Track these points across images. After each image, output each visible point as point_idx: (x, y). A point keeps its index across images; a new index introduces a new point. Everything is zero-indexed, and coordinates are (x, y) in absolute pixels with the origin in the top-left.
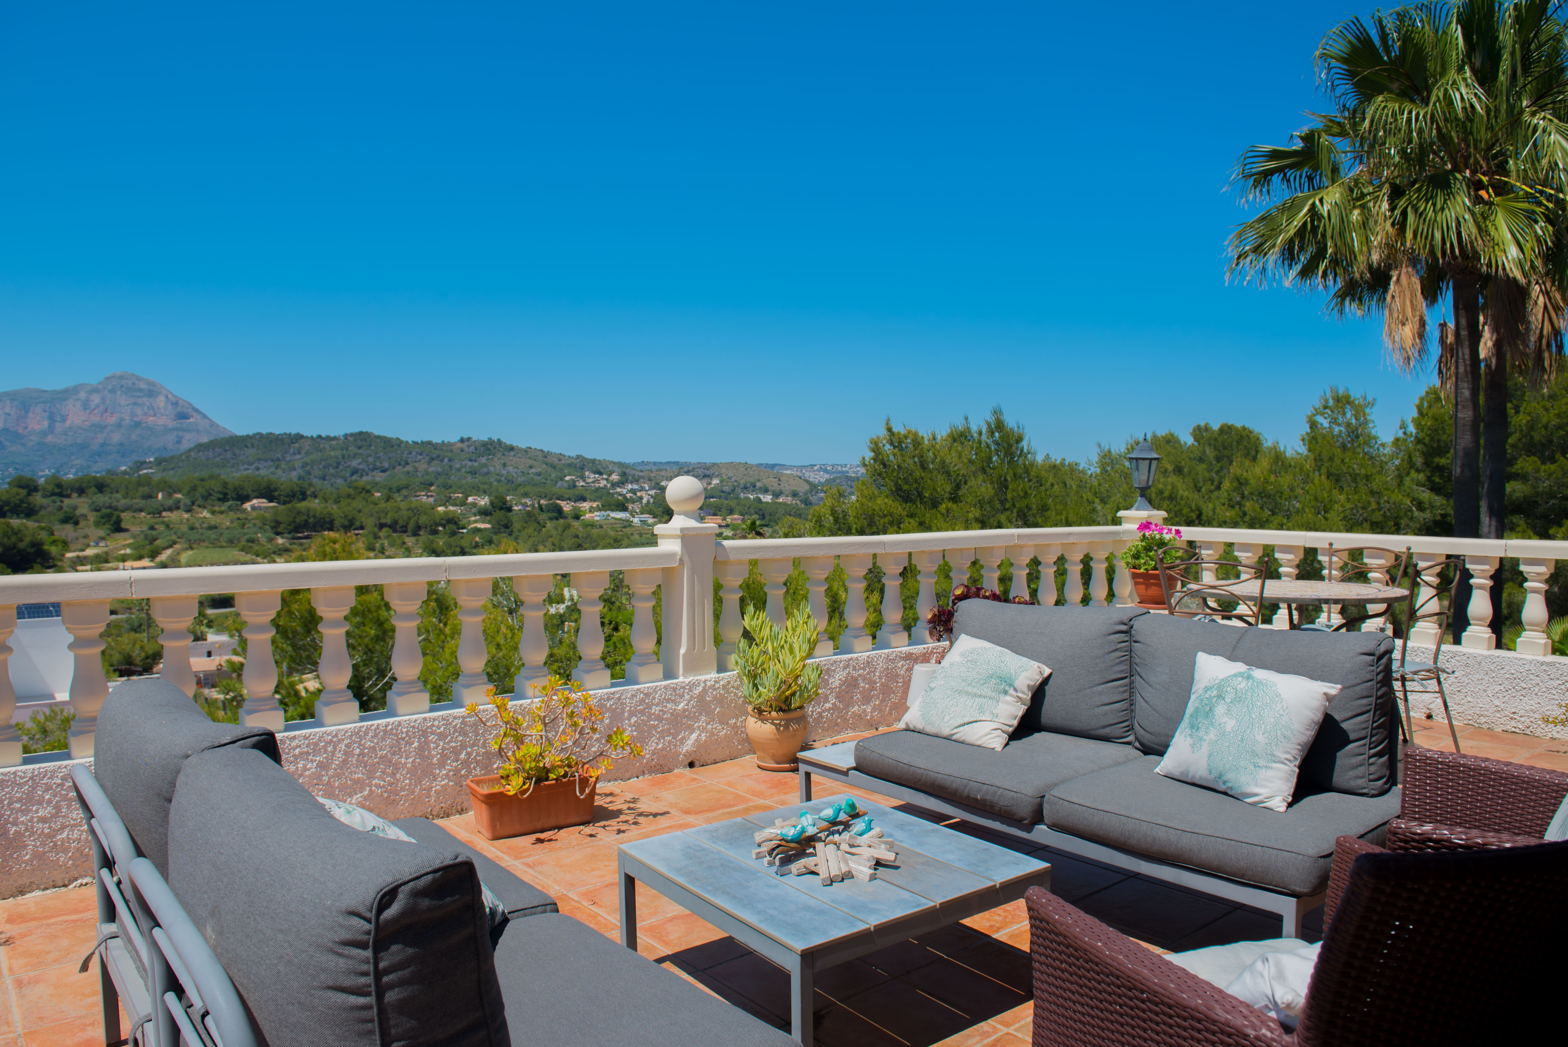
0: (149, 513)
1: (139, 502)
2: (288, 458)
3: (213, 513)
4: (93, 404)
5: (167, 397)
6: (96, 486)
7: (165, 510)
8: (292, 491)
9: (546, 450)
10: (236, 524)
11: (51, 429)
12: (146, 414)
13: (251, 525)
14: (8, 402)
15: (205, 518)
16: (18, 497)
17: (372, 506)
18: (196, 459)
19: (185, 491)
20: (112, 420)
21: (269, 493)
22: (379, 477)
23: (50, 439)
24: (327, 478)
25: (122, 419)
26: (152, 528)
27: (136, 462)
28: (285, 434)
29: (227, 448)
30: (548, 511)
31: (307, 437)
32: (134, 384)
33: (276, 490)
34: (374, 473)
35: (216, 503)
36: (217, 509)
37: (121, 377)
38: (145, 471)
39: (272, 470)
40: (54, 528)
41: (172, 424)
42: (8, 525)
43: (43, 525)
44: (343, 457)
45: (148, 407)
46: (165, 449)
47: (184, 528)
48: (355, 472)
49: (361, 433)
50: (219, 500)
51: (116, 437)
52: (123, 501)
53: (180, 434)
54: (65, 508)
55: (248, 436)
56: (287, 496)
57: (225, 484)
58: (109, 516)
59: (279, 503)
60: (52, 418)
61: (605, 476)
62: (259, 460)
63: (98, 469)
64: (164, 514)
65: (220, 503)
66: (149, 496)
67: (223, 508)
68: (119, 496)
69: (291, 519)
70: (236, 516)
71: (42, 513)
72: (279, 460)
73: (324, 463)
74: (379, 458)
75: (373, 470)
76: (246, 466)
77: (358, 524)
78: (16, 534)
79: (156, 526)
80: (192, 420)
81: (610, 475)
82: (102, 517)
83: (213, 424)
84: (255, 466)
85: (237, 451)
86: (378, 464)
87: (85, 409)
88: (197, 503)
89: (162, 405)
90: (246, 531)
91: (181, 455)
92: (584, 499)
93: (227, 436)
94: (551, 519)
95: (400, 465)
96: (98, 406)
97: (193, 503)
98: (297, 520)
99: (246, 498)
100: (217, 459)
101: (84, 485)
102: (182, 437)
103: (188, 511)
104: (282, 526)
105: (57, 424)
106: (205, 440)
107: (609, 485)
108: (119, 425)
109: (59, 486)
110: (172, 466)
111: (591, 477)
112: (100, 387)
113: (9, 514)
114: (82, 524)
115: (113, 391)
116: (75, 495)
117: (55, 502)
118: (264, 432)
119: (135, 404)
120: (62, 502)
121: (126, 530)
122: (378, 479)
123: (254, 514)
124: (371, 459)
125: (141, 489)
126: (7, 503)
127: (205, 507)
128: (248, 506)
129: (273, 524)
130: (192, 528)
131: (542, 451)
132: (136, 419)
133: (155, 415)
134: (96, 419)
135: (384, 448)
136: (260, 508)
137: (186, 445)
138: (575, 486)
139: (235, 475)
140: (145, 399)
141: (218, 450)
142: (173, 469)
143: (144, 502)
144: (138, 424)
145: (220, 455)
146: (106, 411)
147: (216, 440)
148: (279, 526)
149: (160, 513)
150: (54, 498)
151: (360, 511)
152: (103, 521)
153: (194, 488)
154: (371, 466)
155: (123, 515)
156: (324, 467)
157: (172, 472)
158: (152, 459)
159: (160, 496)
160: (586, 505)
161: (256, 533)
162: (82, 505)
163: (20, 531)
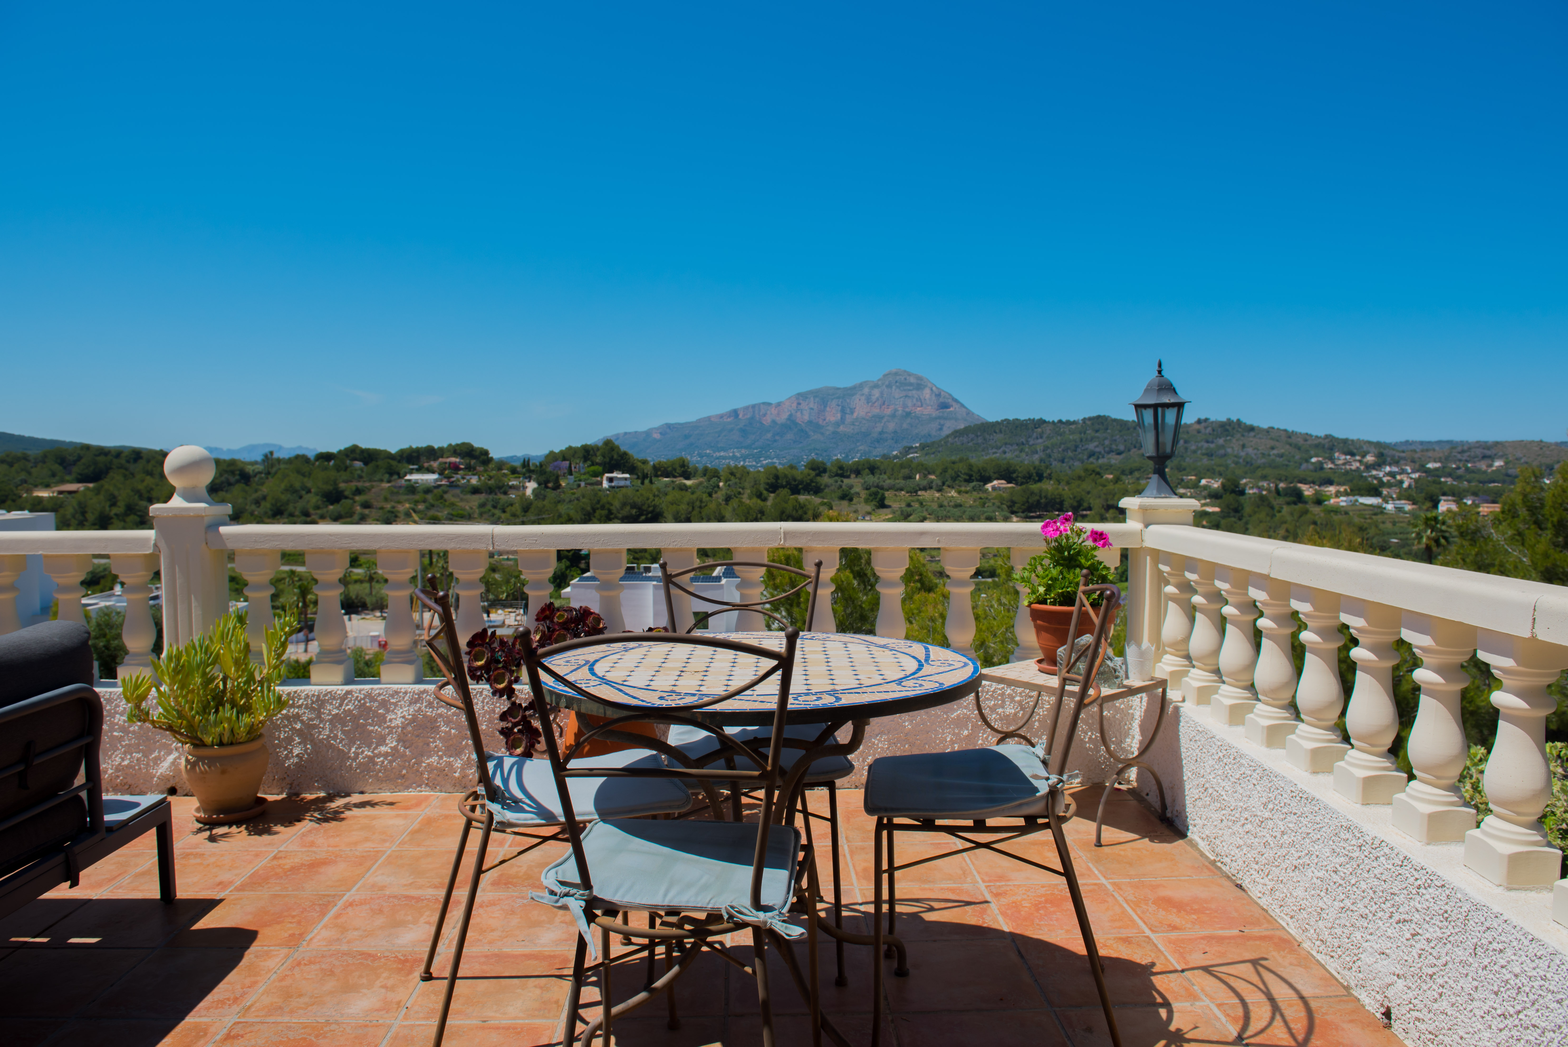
0: (907, 492)
1: (901, 482)
2: (1031, 443)
3: (959, 492)
4: (874, 398)
5: (932, 390)
6: (869, 469)
7: (920, 489)
8: (1028, 473)
9: (1290, 429)
10: (977, 503)
11: (843, 419)
12: (914, 405)
13: (990, 504)
14: (812, 399)
15: (952, 497)
16: (809, 477)
17: (1100, 488)
18: (952, 444)
19: (938, 473)
20: (888, 412)
21: (1007, 475)
22: (1115, 460)
23: (842, 428)
24: (1066, 460)
25: (896, 410)
26: (909, 505)
27: (905, 447)
28: (1029, 419)
29: (979, 434)
30: (1286, 495)
31: (1049, 422)
32: (905, 379)
33: (1014, 472)
34: (1110, 456)
35: (963, 483)
36: (963, 489)
37: (896, 374)
38: (911, 455)
39: (1017, 453)
40: (833, 503)
41: (935, 414)
42: (797, 500)
43: (825, 500)
44: (1081, 440)
45: (917, 400)
46: (929, 435)
47: (935, 506)
48: (1092, 454)
49: (1099, 417)
50: (966, 480)
51: (891, 426)
52: (888, 481)
53: (942, 422)
54: (844, 487)
55: (997, 422)
56: (1024, 478)
57: (970, 467)
58: (876, 494)
59: (1016, 484)
60: (843, 411)
61: (1358, 458)
62: (1006, 444)
63: (876, 454)
64: (920, 493)
65: (966, 483)
66: (910, 477)
67: (968, 489)
68: (885, 477)
69: (1024, 499)
70: (978, 496)
71: (827, 490)
72: (1023, 444)
73: (1063, 446)
74: (1115, 440)
75: (1108, 453)
76: (994, 450)
77: (1085, 505)
78: (802, 508)
79: (912, 504)
80: (951, 409)
81: (1364, 456)
82: (870, 495)
83: (969, 413)
84: (1002, 449)
85: (987, 437)
86: (1114, 447)
87: (868, 403)
88: (947, 483)
89: (928, 396)
90: (985, 509)
91: (940, 441)
92: (1330, 482)
93: (979, 422)
94: (1288, 503)
95: (1135, 447)
96: (878, 399)
97: (944, 484)
98: (1030, 501)
99: (989, 480)
100: (970, 444)
101: (860, 468)
102: (943, 425)
103: (939, 490)
104: (1017, 505)
105: (847, 416)
106: (962, 426)
107: (1362, 468)
108: (893, 416)
109: (841, 468)
110: (933, 450)
111: (1340, 458)
112: (880, 383)
113: (802, 491)
114: (855, 500)
115: (889, 386)
116: (853, 476)
117: (836, 482)
118: (1011, 419)
119: (906, 396)
120: (842, 482)
121: (888, 507)
122: (1113, 462)
123: (994, 494)
124: (1107, 442)
125: (903, 471)
126: (801, 482)
127: (953, 488)
128: (989, 486)
129: (1009, 504)
130: (941, 506)
131: (1285, 431)
132: (908, 410)
133: (922, 406)
134: (876, 411)
135: (1120, 431)
136: (999, 489)
137: (946, 431)
138: (1322, 468)
139: (979, 460)
140: (914, 392)
141: (971, 436)
142: (934, 453)
143: (903, 482)
144: (908, 414)
145: (972, 440)
146: (884, 404)
147: (970, 426)
148: (1014, 505)
149: (916, 492)
150: (836, 478)
151: (1088, 493)
152: (871, 498)
153: (945, 470)
154: (1107, 449)
155: (887, 494)
156: (1063, 451)
157: (933, 456)
158: (917, 445)
159: (918, 477)
160: (1332, 489)
161: (994, 512)
162: (855, 484)
163: (805, 505)
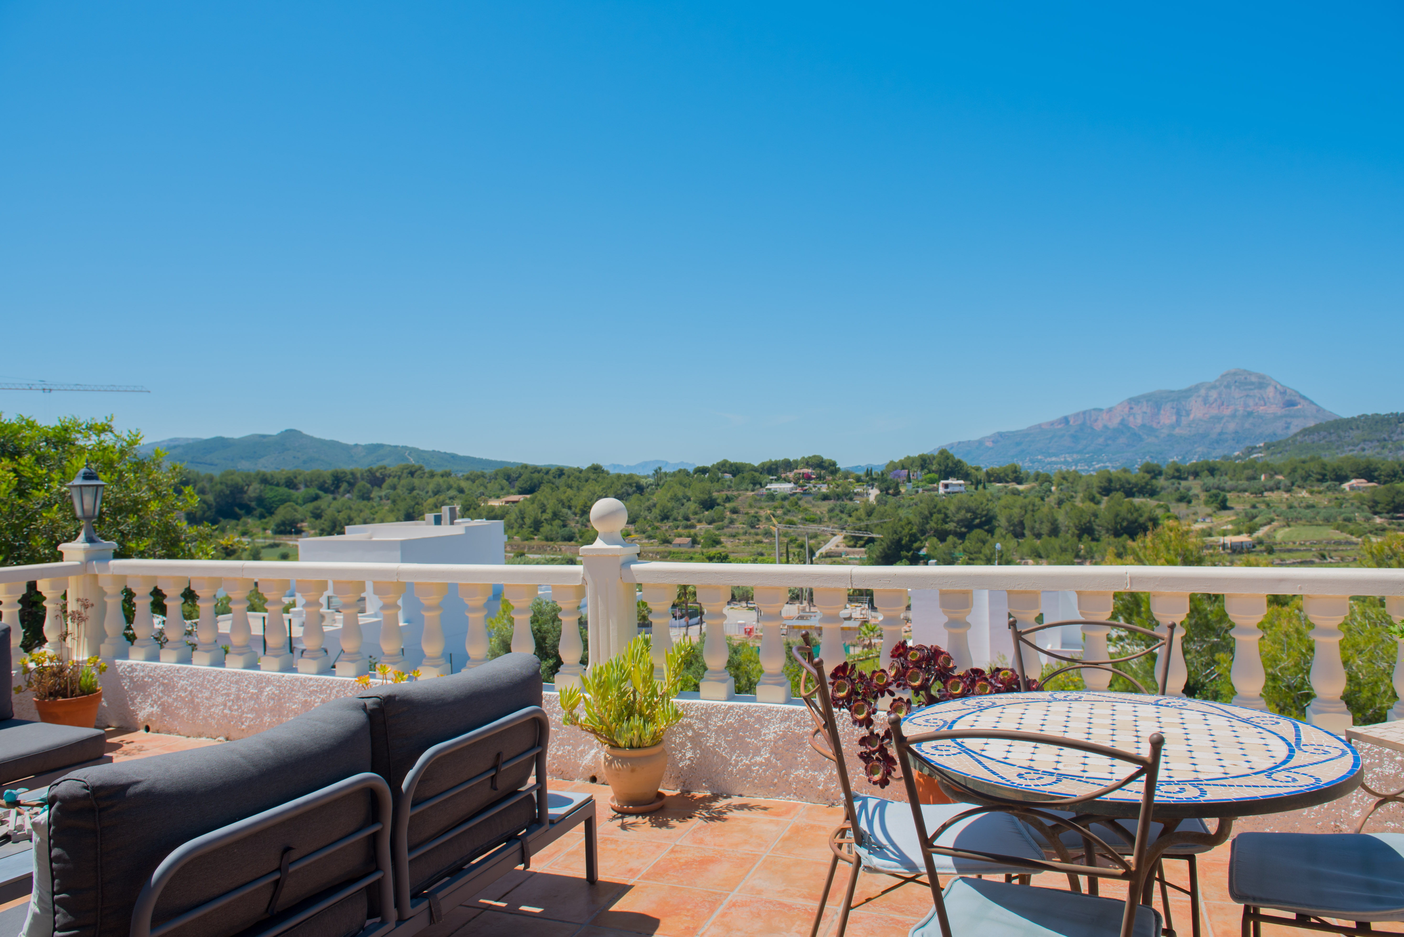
0: (1252, 493)
1: (1244, 483)
2: (1395, 438)
3: (1312, 493)
4: (1211, 399)
5: (1275, 388)
6: (1208, 470)
7: (1266, 490)
8: (1393, 471)
10: (1333, 504)
11: (1178, 423)
12: (1257, 404)
13: (1348, 505)
14: (1145, 403)
15: (1304, 497)
16: (1144, 480)
18: (1301, 442)
19: (1286, 473)
20: (1228, 412)
21: (1368, 473)
23: (1177, 431)
25: (1236, 410)
26: (1254, 507)
27: (1248, 448)
28: (1392, 414)
29: (1332, 431)
32: (1246, 378)
33: (1376, 470)
35: (1315, 483)
36: (1315, 489)
37: (1235, 374)
38: (1255, 456)
39: (1378, 450)
40: (1170, 506)
41: (1280, 412)
42: (1131, 503)
43: (1162, 503)
45: (1259, 398)
46: (1275, 434)
47: (1284, 507)
50: (1318, 480)
51: (1232, 427)
52: (1230, 483)
53: (1289, 420)
54: (1181, 489)
55: (1353, 419)
56: (1388, 476)
57: (1324, 466)
58: (1216, 496)
59: (1379, 483)
60: (1178, 414)
62: (1364, 441)
63: (1215, 456)
64: (1266, 494)
65: (1318, 483)
66: (1253, 478)
67: (1321, 488)
68: (1226, 478)
69: (1389, 499)
70: (1334, 496)
71: (1163, 493)
72: (1385, 440)
76: (1351, 448)
78: (1137, 510)
79: (1258, 505)
80: (1299, 407)
82: (1210, 497)
83: (1319, 409)
84: (1360, 447)
85: (1342, 434)
87: (1205, 404)
88: (1297, 483)
89: (1271, 395)
90: (1342, 510)
91: (1288, 440)
93: (1331, 419)
96: (1215, 400)
97: (1293, 484)
98: (1396, 500)
99: (1345, 479)
100: (1322, 442)
101: (1198, 469)
102: (1290, 423)
103: (1288, 490)
104: (1380, 505)
105: (1183, 418)
106: (1311, 424)
108: (1233, 416)
109: (1178, 470)
110: (1280, 449)
112: (1217, 384)
113: (1136, 494)
114: (1194, 502)
115: (1228, 386)
116: (1191, 478)
117: (1173, 484)
118: (1369, 413)
119: (1247, 396)
120: (1179, 484)
121: (1231, 508)
123: (1352, 494)
125: (1246, 472)
126: (1136, 485)
127: (1304, 488)
128: (1346, 486)
129: (1371, 504)
130: (1290, 507)
132: (1249, 409)
133: (1265, 405)
134: (1214, 412)
136: (1359, 488)
137: (1294, 430)
139: (1332, 458)
140: (1256, 391)
141: (1323, 433)
142: (1280, 452)
143: (1247, 483)
144: (1250, 414)
145: (1324, 437)
146: (1222, 404)
147: (1320, 424)
148: (1377, 506)
149: (1262, 493)
150: (1173, 480)
152: (1211, 500)
153: (1294, 470)
155: (1229, 495)
157: (1279, 456)
158: (1262, 445)
159: (1263, 477)
161: (1353, 512)
162: (1194, 486)
163: (1140, 508)
